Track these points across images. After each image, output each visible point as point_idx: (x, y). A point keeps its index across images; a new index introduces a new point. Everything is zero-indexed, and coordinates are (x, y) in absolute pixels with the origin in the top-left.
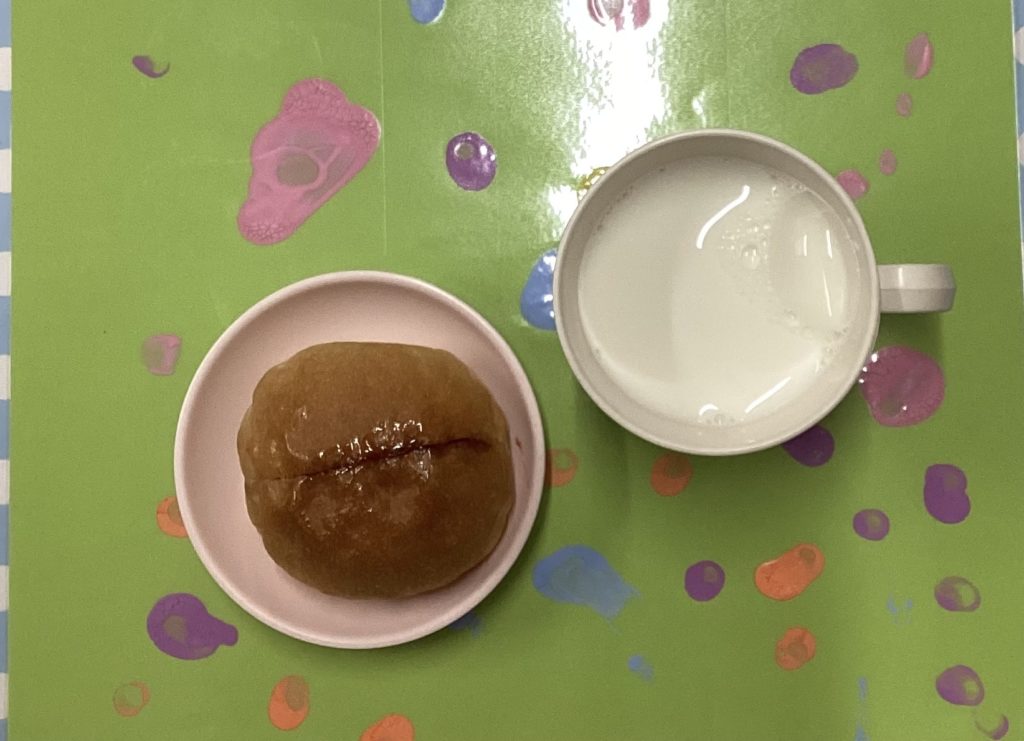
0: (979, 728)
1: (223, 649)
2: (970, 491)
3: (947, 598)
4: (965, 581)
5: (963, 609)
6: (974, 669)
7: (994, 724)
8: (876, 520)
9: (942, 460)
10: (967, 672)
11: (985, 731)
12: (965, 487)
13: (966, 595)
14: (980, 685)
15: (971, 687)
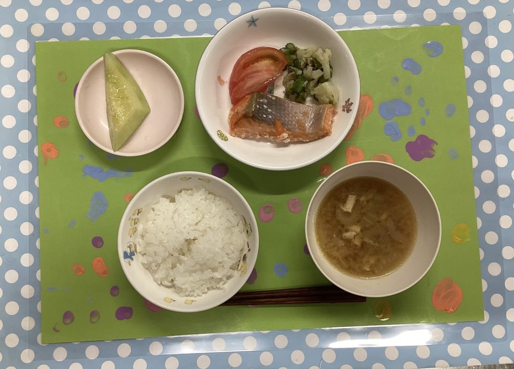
0: (57, 323)
2: (125, 320)
3: (93, 314)
4: (99, 318)
5: (91, 318)
6: (73, 322)
7: (57, 328)
9: (134, 312)
11: (55, 325)
13: (94, 320)
14: (69, 324)
15: (68, 321)
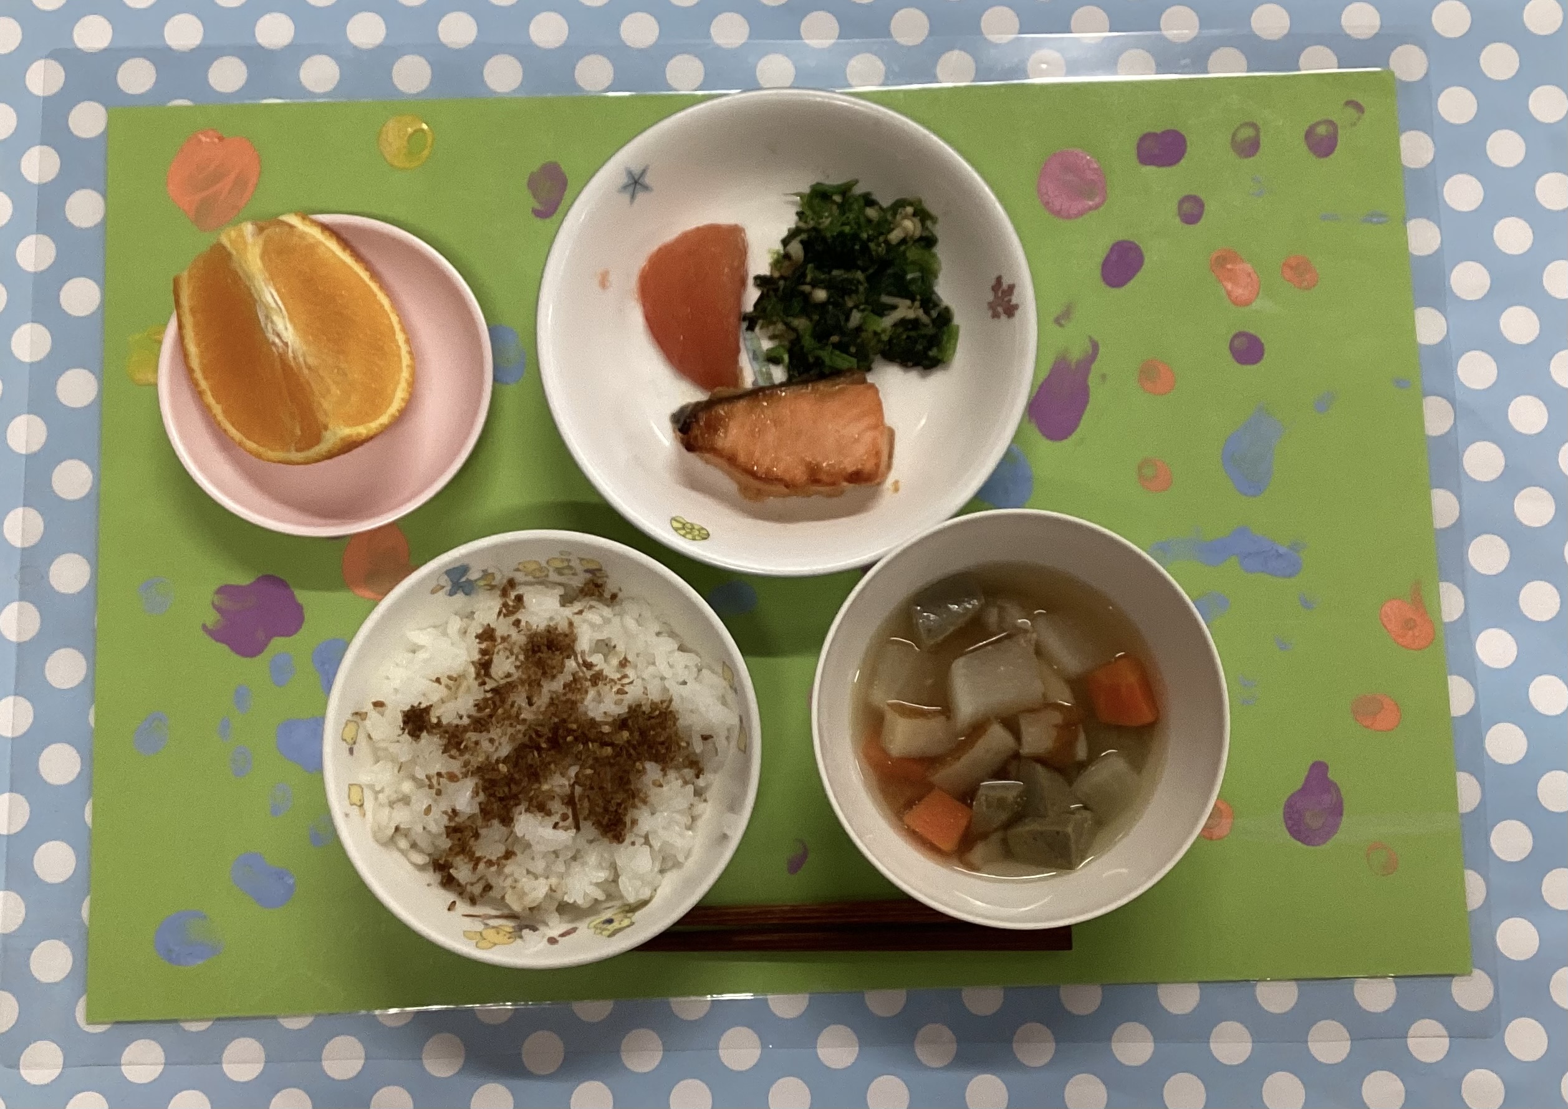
0: (1354, 124)
1: (1331, 775)
2: (1159, 131)
3: (1249, 147)
4: (1234, 135)
5: (1258, 135)
6: (1306, 128)
7: (1351, 111)
8: (1186, 206)
9: (1134, 152)
10: (1309, 134)
11: (1359, 119)
12: (1155, 134)
13: (1247, 133)
14: (1318, 123)
15: (1322, 130)
